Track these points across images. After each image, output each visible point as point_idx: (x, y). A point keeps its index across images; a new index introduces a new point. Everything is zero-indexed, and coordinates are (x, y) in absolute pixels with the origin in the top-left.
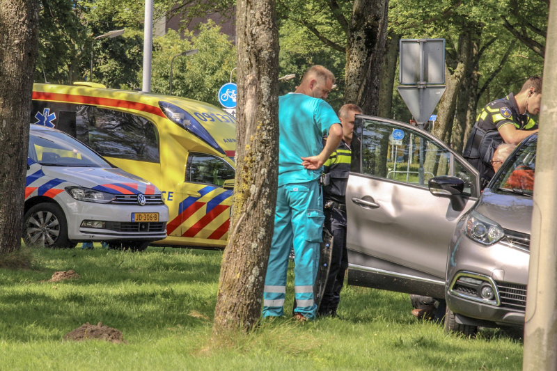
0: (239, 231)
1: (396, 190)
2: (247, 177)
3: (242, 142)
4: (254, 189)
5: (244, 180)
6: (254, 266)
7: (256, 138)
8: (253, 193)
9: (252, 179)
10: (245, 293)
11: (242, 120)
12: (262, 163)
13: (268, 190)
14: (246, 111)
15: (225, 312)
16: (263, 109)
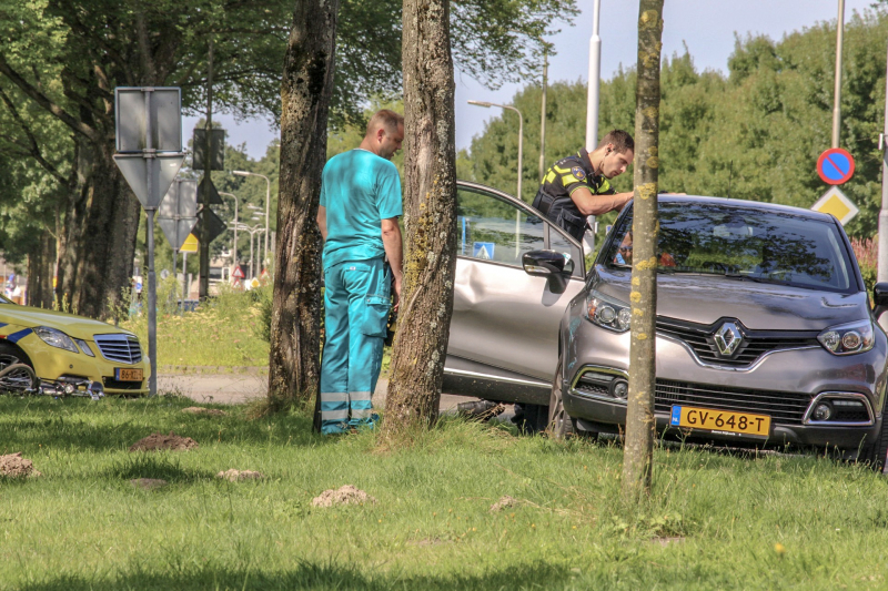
0: (414, 308)
1: (474, 269)
2: (422, 242)
3: (415, 200)
4: (432, 257)
5: (419, 246)
6: (434, 349)
7: (433, 195)
8: (431, 262)
9: (429, 245)
10: (424, 382)
11: (415, 173)
12: (441, 225)
13: (448, 258)
14: (419, 162)
15: (400, 406)
16: (440, 160)
